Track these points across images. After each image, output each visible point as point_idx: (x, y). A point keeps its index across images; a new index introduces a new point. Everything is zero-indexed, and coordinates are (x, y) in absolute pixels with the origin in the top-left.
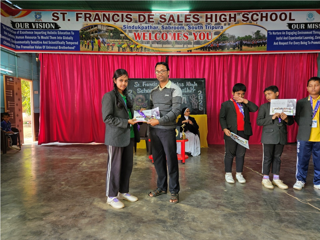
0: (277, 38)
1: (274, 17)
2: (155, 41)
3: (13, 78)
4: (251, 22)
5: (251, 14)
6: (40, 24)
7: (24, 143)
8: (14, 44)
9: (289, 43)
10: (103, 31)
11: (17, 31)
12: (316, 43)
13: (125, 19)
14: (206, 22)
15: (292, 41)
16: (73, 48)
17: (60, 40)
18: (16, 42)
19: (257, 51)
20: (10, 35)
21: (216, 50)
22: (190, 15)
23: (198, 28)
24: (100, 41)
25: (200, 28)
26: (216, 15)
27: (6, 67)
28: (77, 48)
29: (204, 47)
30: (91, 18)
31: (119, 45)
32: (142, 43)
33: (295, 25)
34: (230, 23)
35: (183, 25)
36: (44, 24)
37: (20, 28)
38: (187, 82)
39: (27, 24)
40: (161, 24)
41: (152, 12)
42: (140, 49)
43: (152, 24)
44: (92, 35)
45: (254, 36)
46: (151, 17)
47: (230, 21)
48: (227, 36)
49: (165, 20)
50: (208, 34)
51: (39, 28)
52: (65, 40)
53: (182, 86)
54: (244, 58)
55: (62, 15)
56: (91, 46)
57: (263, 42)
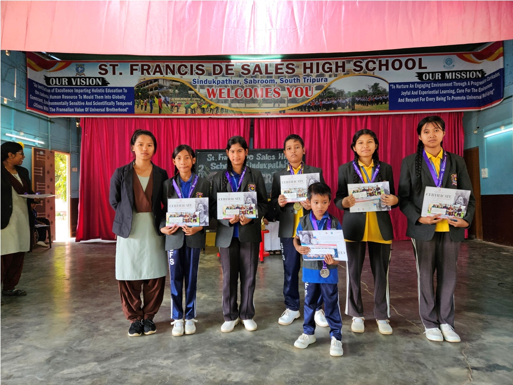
0: (403, 93)
1: (397, 65)
2: (235, 99)
3: (44, 151)
4: (365, 72)
5: (366, 61)
6: (83, 80)
7: (55, 240)
8: (47, 106)
9: (419, 100)
10: (165, 87)
11: (51, 88)
12: (458, 98)
13: (195, 71)
14: (304, 73)
15: (424, 96)
16: (125, 110)
17: (109, 100)
18: (49, 103)
19: (375, 110)
20: (43, 95)
21: (319, 110)
22: (283, 64)
23: (293, 81)
24: (161, 101)
25: (296, 81)
26: (318, 64)
27: (35, 137)
28: (131, 111)
29: (302, 106)
30: (149, 70)
31: (186, 105)
32: (218, 101)
33: (427, 75)
34: (337, 74)
35: (273, 77)
36: (87, 79)
37: (56, 84)
38: (280, 154)
39: (65, 80)
40: (243, 77)
41: (230, 62)
42: (215, 111)
43: (231, 77)
44: (151, 92)
45: (370, 91)
46: (229, 67)
47: (337, 71)
48: (333, 91)
49: (249, 71)
50: (307, 88)
51: (80, 85)
52: (114, 100)
53: (273, 159)
54: (358, 120)
55: (112, 67)
56: (149, 107)
57: (383, 99)
